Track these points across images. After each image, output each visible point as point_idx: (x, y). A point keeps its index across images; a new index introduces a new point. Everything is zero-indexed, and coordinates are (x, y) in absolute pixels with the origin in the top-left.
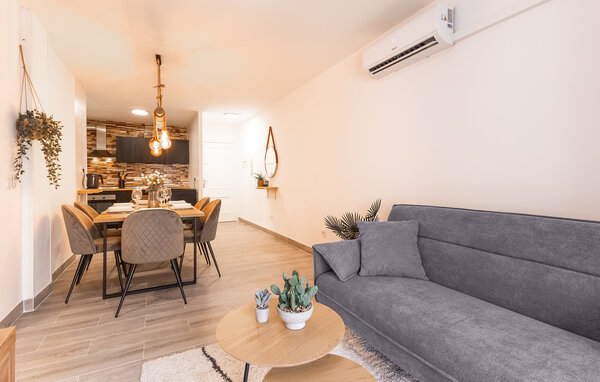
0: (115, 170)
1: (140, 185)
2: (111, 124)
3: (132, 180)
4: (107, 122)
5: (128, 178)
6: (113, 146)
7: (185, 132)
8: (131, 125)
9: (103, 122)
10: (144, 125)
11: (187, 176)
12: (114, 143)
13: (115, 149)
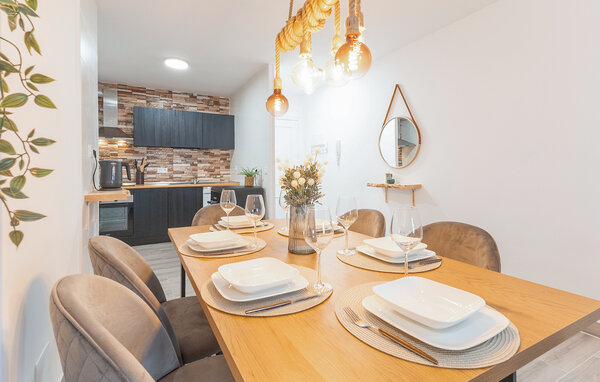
0: (130, 157)
1: (165, 180)
2: (124, 90)
3: (154, 173)
4: (119, 86)
5: (148, 169)
6: (127, 122)
7: (227, 105)
8: (153, 92)
9: (113, 86)
10: (170, 92)
11: (228, 167)
12: (130, 118)
13: (130, 127)
